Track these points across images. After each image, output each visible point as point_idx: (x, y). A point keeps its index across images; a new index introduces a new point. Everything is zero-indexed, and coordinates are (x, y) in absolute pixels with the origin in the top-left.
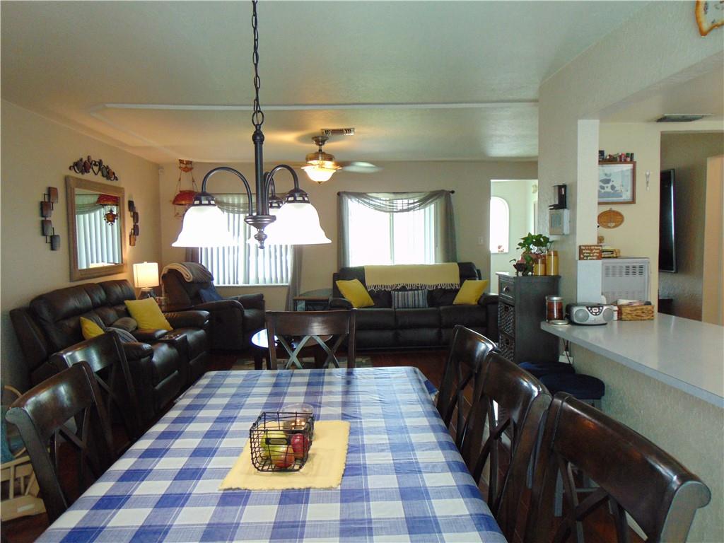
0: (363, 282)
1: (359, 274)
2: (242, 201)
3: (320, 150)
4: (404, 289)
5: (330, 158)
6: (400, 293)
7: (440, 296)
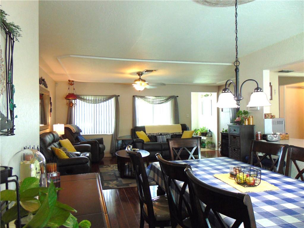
0: (145, 132)
1: (143, 129)
2: (92, 99)
3: (140, 78)
4: (161, 134)
5: (144, 81)
6: (160, 136)
7: (176, 137)
